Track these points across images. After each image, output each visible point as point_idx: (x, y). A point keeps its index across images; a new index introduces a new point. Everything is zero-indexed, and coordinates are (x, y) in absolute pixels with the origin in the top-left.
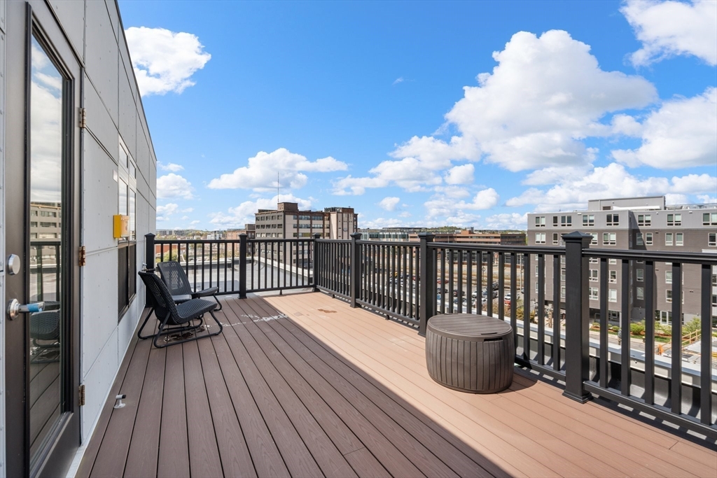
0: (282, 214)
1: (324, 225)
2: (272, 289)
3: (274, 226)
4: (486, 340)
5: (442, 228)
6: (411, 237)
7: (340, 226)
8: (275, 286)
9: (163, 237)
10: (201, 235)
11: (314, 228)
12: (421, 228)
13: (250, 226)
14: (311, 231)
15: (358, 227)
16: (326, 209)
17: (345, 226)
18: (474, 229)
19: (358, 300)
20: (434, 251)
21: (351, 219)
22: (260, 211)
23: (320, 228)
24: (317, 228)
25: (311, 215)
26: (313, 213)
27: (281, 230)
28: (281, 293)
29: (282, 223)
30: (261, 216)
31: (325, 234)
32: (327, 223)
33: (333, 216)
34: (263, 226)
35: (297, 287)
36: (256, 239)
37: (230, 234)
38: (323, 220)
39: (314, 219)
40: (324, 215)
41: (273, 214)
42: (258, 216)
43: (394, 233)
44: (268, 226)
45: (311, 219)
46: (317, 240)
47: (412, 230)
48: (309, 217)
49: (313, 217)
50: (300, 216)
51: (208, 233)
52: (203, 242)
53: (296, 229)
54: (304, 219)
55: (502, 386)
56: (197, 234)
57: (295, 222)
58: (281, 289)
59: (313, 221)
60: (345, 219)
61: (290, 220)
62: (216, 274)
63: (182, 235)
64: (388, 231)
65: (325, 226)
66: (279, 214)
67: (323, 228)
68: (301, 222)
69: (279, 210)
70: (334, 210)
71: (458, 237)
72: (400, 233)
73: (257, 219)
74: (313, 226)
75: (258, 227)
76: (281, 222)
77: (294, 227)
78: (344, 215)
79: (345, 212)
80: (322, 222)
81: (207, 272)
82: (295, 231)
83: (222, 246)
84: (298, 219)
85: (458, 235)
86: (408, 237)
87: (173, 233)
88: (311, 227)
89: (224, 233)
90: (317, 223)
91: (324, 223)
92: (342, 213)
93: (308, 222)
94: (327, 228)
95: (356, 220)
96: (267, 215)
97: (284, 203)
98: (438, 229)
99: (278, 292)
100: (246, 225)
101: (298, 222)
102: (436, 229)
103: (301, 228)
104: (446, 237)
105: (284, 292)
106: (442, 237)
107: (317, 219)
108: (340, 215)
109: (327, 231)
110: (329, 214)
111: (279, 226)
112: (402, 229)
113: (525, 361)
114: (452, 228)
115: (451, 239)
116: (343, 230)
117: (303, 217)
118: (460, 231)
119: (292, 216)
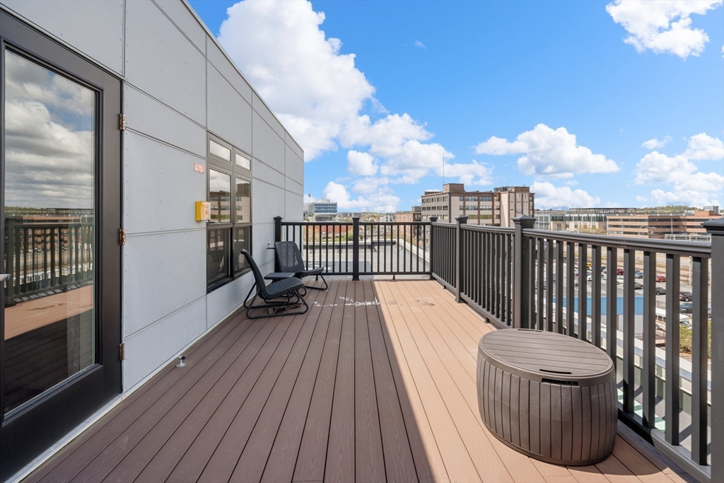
0: (448, 195)
1: (493, 206)
2: (385, 273)
3: (439, 208)
4: (544, 380)
5: (663, 208)
6: (610, 220)
7: (512, 207)
8: (388, 270)
9: (345, 219)
10: (375, 217)
11: (482, 209)
12: (626, 209)
13: (417, 208)
14: (479, 212)
15: (535, 208)
16: (496, 189)
17: (519, 207)
18: (720, 209)
19: (463, 295)
20: (530, 240)
21: (526, 198)
22: (426, 193)
23: (489, 209)
24: (485, 209)
25: (479, 195)
26: (481, 193)
27: (447, 212)
28: (394, 278)
29: (448, 205)
30: (426, 198)
31: (495, 217)
32: (497, 204)
33: (504, 197)
34: (429, 209)
35: (418, 273)
36: (422, 221)
37: (398, 216)
38: (493, 200)
39: (482, 200)
40: (493, 196)
41: (438, 196)
42: (424, 198)
43: (586, 215)
44: (434, 208)
45: (479, 201)
46: (434, 223)
47: (612, 211)
48: (476, 198)
49: (481, 198)
50: (466, 197)
51: (381, 215)
52: (379, 224)
53: (462, 211)
54: (471, 200)
55: (585, 458)
56: (372, 216)
57: (461, 203)
58: (394, 274)
59: (481, 202)
60: (519, 199)
61: (456, 200)
64: (577, 213)
65: (495, 207)
66: (444, 195)
67: (493, 209)
68: (468, 204)
69: (444, 192)
70: (505, 189)
71: (689, 220)
72: (594, 215)
73: (423, 201)
74: (481, 207)
75: (424, 209)
76: (446, 203)
77: (461, 209)
78: (517, 194)
79: (519, 192)
80: (491, 202)
82: (461, 212)
83: (395, 228)
84: (464, 200)
85: (688, 217)
86: (606, 220)
88: (478, 209)
89: (393, 215)
90: (486, 204)
91: (493, 204)
92: (515, 193)
93: (476, 204)
94: (497, 209)
95: (533, 200)
96: (433, 197)
97: (450, 184)
98: (656, 209)
99: (391, 277)
101: (464, 203)
102: (651, 209)
103: (468, 209)
104: (668, 220)
105: (397, 277)
106: (660, 220)
107: (486, 200)
108: (512, 195)
109: (497, 212)
110: (500, 194)
111: (445, 208)
112: (596, 210)
113: (645, 429)
114: (680, 208)
115: (677, 223)
116: (516, 212)
117: (470, 198)
118: (693, 212)
119: (458, 198)
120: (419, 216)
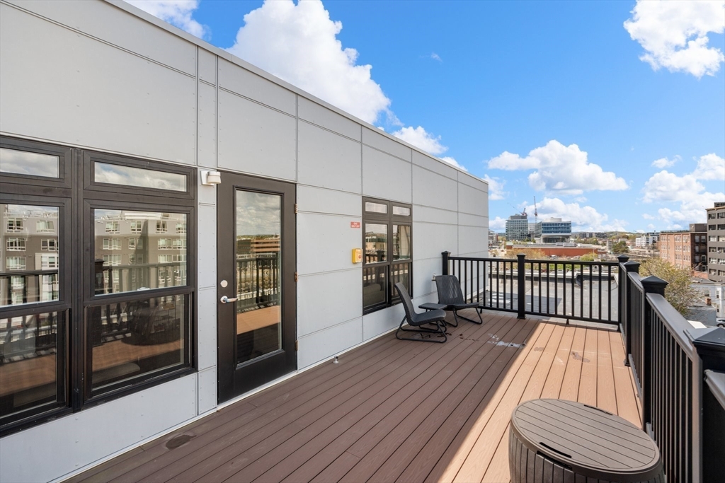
13: (698, 226)
19: (629, 357)
22: (718, 205)
28: (568, 323)
30: (717, 212)
42: (710, 212)
58: (569, 318)
62: (562, 289)
63: (604, 238)
73: (710, 216)
75: (712, 227)
81: (560, 285)
87: (594, 236)
99: (564, 321)
100: (691, 225)
105: (571, 322)
120: (703, 237)
